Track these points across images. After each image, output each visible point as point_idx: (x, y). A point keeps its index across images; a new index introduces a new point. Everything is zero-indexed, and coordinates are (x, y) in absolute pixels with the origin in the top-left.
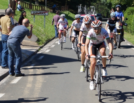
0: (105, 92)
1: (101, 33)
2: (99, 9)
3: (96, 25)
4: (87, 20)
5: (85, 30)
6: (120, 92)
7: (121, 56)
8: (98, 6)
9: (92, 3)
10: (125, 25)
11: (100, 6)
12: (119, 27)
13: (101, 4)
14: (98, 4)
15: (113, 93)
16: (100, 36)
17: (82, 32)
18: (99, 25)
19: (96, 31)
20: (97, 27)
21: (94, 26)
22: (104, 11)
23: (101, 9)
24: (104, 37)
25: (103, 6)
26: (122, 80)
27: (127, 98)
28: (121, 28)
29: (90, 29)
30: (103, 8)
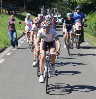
0: (54, 86)
1: (50, 32)
2: (60, 10)
3: (45, 24)
4: (37, 20)
5: (35, 29)
6: (69, 85)
7: (78, 55)
8: (59, 7)
9: (52, 4)
10: (84, 26)
11: (61, 7)
12: (79, 28)
13: (62, 5)
14: (59, 4)
15: (61, 86)
16: (49, 35)
17: (34, 31)
18: (48, 24)
19: (45, 30)
20: (46, 27)
21: (43, 25)
22: (65, 12)
23: (62, 9)
24: (53, 36)
25: (64, 7)
26: (70, 75)
27: (74, 91)
28: (80, 29)
29: (40, 29)
30: (64, 9)
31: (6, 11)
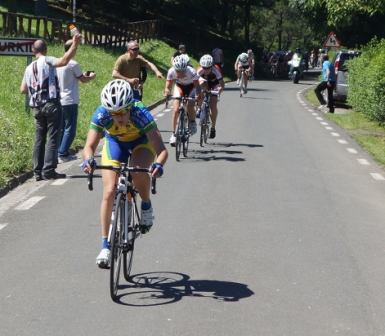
31: (88, 34)
